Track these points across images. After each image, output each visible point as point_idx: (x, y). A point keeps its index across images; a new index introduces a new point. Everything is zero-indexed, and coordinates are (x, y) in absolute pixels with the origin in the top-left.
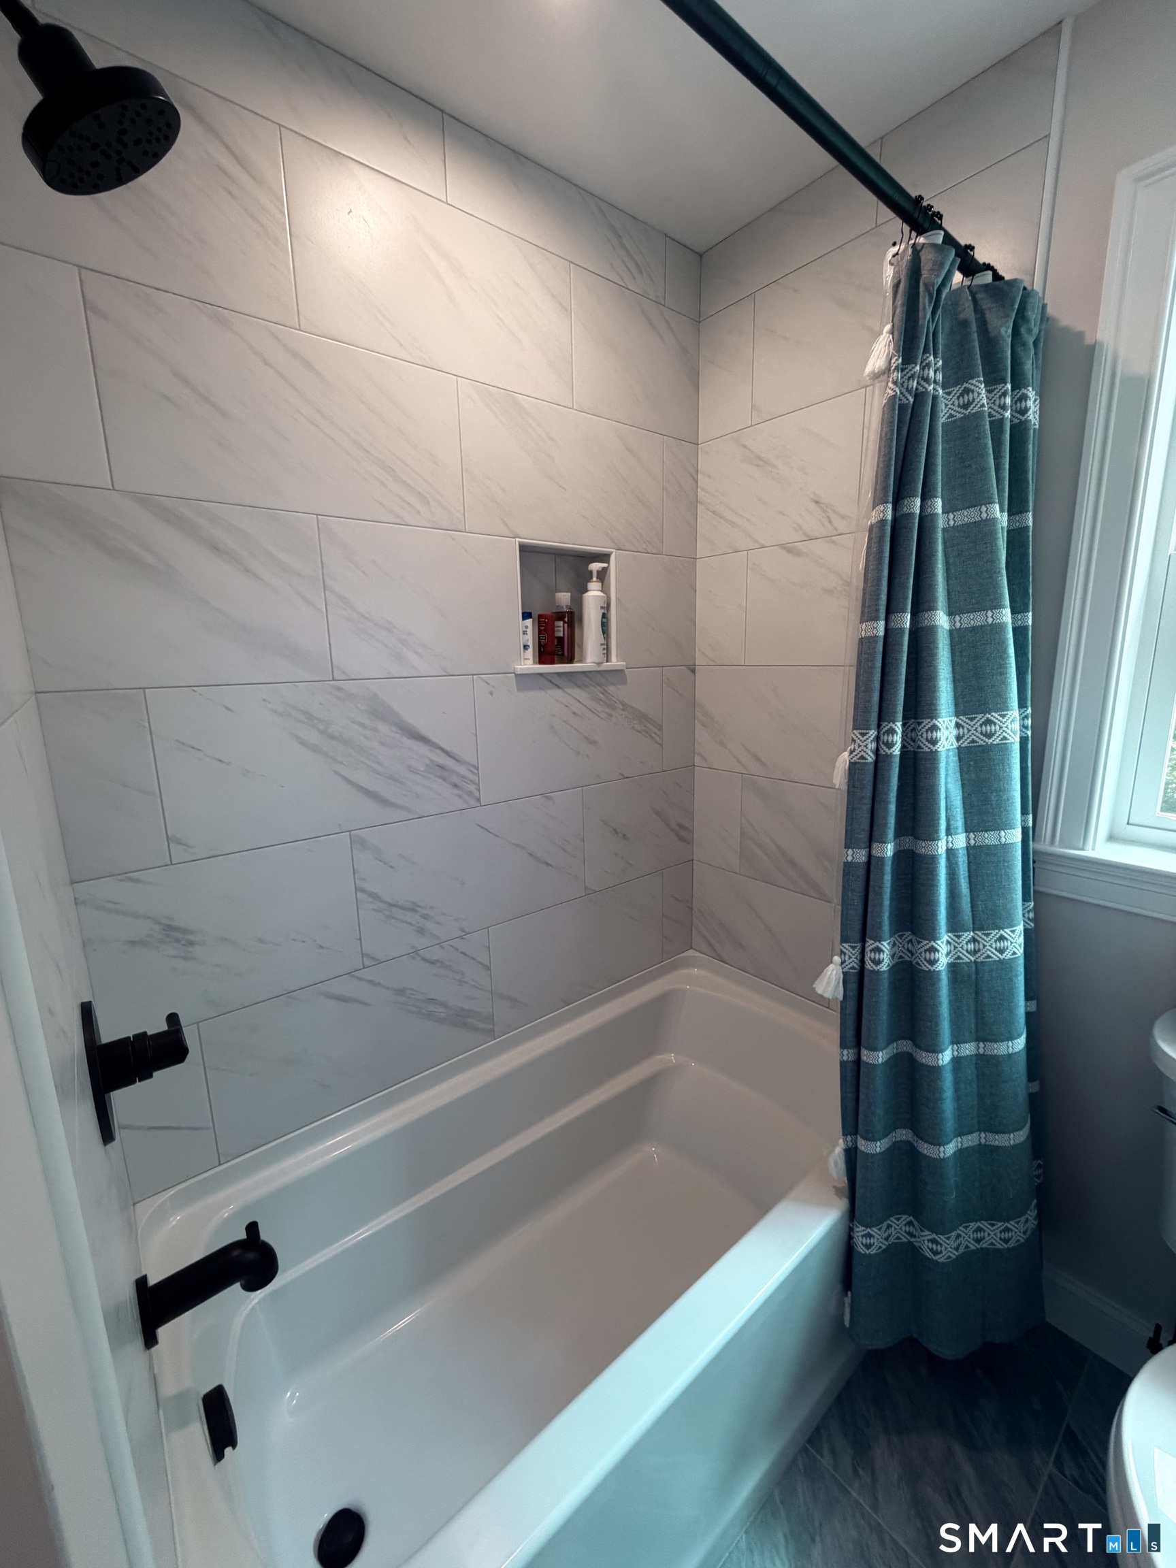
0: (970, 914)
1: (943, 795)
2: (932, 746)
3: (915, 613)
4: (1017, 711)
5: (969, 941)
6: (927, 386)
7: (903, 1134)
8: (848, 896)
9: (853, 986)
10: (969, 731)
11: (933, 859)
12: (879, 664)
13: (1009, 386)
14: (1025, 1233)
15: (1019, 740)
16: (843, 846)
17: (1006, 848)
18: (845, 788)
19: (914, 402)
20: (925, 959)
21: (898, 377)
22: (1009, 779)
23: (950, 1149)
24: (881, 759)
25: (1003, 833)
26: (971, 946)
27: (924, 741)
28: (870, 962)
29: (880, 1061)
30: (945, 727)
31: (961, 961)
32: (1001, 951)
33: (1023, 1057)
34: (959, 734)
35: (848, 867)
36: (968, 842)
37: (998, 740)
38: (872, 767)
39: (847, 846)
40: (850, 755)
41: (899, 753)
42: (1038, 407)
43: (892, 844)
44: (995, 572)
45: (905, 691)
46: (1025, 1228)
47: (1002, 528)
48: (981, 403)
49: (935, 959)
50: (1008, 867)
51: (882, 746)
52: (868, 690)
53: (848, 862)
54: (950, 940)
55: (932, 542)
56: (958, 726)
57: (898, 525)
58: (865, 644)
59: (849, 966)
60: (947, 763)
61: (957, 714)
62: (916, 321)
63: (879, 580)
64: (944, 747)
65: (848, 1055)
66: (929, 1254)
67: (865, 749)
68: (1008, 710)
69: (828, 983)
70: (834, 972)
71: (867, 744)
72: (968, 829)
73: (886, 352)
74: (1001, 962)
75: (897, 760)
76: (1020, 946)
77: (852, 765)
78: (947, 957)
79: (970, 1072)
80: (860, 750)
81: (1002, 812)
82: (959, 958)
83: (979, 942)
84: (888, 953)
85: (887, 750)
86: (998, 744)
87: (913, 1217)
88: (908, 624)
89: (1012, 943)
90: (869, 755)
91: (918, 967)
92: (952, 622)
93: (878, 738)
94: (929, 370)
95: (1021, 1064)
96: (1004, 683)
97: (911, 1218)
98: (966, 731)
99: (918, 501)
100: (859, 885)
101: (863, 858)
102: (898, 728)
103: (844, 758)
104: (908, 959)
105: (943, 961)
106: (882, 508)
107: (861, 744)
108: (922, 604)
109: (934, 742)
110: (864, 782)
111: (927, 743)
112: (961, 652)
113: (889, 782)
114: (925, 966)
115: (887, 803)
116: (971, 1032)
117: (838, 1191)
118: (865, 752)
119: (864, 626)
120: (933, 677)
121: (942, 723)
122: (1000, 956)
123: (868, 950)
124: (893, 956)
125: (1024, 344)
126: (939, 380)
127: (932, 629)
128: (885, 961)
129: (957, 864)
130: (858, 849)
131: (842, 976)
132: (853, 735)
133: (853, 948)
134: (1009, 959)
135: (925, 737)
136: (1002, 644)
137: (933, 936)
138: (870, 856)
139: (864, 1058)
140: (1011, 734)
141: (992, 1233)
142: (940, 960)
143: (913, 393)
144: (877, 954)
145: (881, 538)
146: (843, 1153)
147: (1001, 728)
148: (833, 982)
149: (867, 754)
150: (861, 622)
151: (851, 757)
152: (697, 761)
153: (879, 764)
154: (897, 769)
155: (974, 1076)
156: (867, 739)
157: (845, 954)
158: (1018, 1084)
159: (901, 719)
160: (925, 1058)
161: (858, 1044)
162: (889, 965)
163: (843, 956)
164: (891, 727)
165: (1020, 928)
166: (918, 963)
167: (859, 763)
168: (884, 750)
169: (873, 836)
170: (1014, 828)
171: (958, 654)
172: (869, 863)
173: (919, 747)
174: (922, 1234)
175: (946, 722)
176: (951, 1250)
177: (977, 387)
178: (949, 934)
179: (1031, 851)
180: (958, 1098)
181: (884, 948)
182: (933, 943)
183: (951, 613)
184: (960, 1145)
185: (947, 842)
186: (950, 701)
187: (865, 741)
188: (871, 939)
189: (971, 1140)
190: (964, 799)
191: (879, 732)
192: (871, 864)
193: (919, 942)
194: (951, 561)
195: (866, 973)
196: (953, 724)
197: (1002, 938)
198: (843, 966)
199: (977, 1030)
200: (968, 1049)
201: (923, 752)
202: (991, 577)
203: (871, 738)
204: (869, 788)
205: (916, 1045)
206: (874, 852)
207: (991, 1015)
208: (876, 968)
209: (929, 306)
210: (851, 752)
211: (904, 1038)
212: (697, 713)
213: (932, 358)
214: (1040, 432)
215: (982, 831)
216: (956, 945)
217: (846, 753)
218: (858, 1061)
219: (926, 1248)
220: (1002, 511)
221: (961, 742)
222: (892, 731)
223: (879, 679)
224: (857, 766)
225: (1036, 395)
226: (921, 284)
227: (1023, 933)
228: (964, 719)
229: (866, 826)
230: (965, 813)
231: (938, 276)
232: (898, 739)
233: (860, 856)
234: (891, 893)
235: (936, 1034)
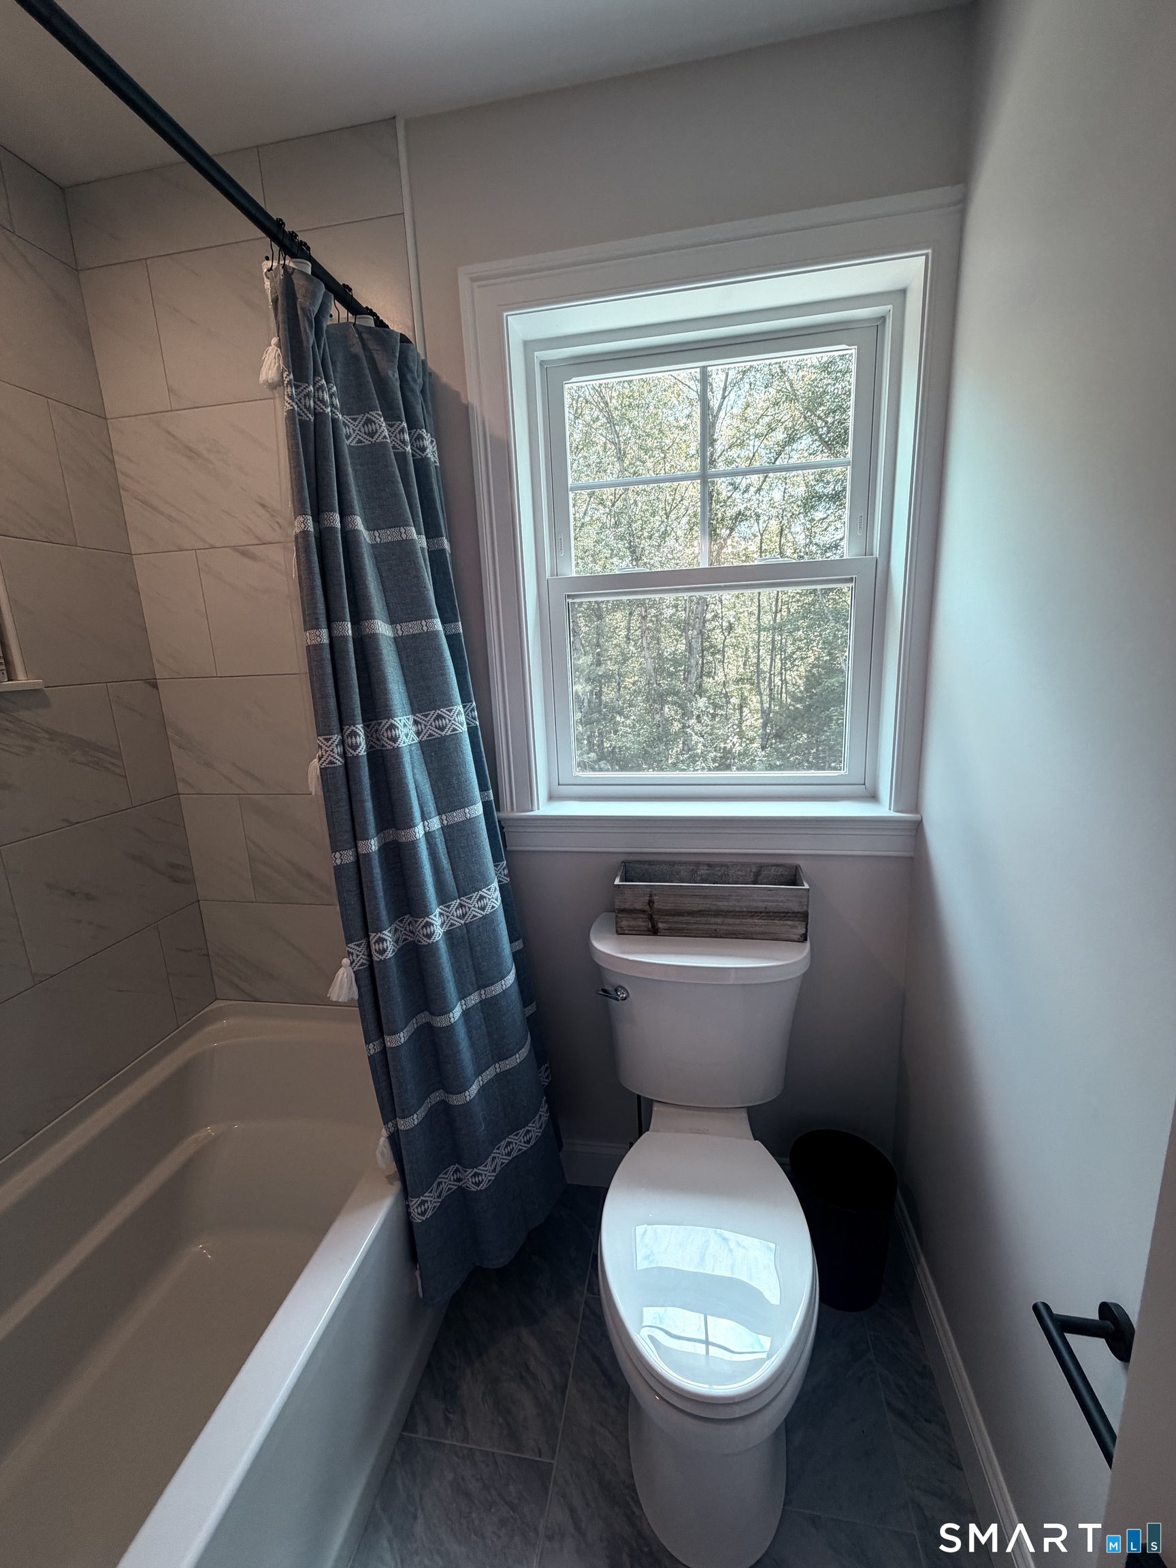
0: (454, 884)
1: (412, 786)
2: (393, 744)
3: (356, 622)
4: (461, 706)
5: (457, 908)
6: (325, 409)
7: (436, 1097)
8: (344, 898)
9: (366, 981)
10: (426, 726)
11: (413, 844)
12: (329, 670)
13: (405, 424)
14: (540, 1128)
15: (466, 730)
16: (330, 851)
17: (471, 821)
18: (321, 793)
19: (315, 420)
20: (423, 935)
21: (292, 392)
22: (464, 763)
23: (474, 1089)
24: (349, 763)
25: (467, 810)
26: (460, 912)
27: (386, 740)
28: (376, 953)
29: (402, 1041)
30: (402, 724)
31: (454, 927)
32: (483, 909)
33: (516, 988)
34: (418, 730)
35: (338, 870)
36: (442, 823)
37: (449, 732)
38: (342, 771)
39: (334, 850)
40: (319, 761)
41: (366, 753)
42: (435, 448)
43: (375, 839)
44: (422, 586)
45: (360, 695)
46: (540, 1123)
47: (422, 549)
48: (383, 435)
49: (431, 932)
50: (476, 837)
51: (348, 748)
52: (324, 696)
53: (337, 866)
54: (442, 911)
55: (359, 556)
56: (416, 723)
57: (323, 536)
58: (313, 651)
59: (359, 964)
60: (412, 757)
61: (413, 712)
62: (300, 342)
63: (312, 588)
64: (404, 743)
65: (374, 1048)
66: (474, 1188)
67: (331, 753)
68: (453, 706)
69: (341, 987)
70: (345, 975)
71: (333, 749)
72: (440, 813)
73: (277, 365)
74: (484, 917)
75: (365, 760)
76: (497, 900)
77: (323, 771)
78: (442, 927)
79: (478, 1017)
80: (327, 755)
81: (463, 792)
82: (452, 925)
83: (465, 906)
84: (391, 940)
85: (353, 752)
86: (450, 735)
87: (459, 1164)
88: (350, 632)
89: (489, 899)
90: (337, 759)
91: (420, 944)
92: (395, 630)
93: (342, 742)
94: (323, 393)
95: (515, 996)
96: (446, 683)
97: (457, 1165)
98: (423, 727)
99: (337, 517)
100: (352, 885)
101: (352, 858)
102: (360, 728)
103: (315, 766)
104: (412, 939)
105: (439, 931)
106: (302, 519)
107: (327, 749)
108: (360, 615)
109: (395, 739)
110: (337, 785)
111: (388, 741)
112: (407, 657)
113: (360, 781)
114: (425, 941)
115: (362, 801)
116: (472, 984)
117: (390, 1179)
118: (332, 756)
119: (308, 634)
120: (383, 681)
121: (399, 722)
122: (482, 912)
123: (372, 943)
124: (397, 942)
125: (412, 390)
126: (336, 404)
127: (374, 637)
128: (389, 948)
129: (436, 844)
130: (345, 850)
131: (353, 975)
132: (318, 742)
133: (359, 945)
134: (490, 913)
135: (386, 736)
136: (438, 650)
137: (426, 913)
138: (357, 854)
139: (388, 1044)
140: (459, 725)
141: (518, 1142)
142: (436, 932)
143: (312, 411)
144: (381, 944)
145: (307, 550)
146: (387, 1140)
147: (450, 721)
148: (345, 985)
149: (335, 758)
150: (306, 631)
151: (320, 763)
152: (181, 788)
153: (349, 766)
154: (367, 769)
155: (482, 1020)
156: (332, 744)
157: (352, 954)
158: (515, 1012)
159: (361, 721)
160: (440, 1022)
161: (381, 1034)
162: (394, 951)
163: (351, 957)
164: (353, 730)
165: (495, 885)
166: (419, 941)
167: (329, 767)
168: (350, 753)
169: (356, 836)
170: (475, 804)
171: (405, 659)
172: (357, 861)
173: (383, 746)
174: (467, 1173)
175: (403, 721)
176: (490, 1174)
177: (378, 419)
178: (441, 907)
179: (497, 820)
180: (472, 1044)
181: (385, 937)
182: (427, 919)
183: (393, 621)
184: (481, 1082)
185: (424, 827)
186: (404, 702)
187: (330, 746)
188: (373, 932)
189: (489, 1074)
190: (433, 786)
191: (342, 736)
192: (360, 862)
193: (416, 922)
194: (384, 575)
195: (375, 965)
196: (411, 722)
197: (482, 898)
198: (353, 966)
199: (477, 980)
200: (473, 999)
201: (387, 750)
202: (419, 591)
203: (336, 743)
204: (344, 790)
205: (433, 1014)
206: (361, 851)
207: (485, 964)
208: (382, 958)
209: (311, 334)
210: (320, 759)
211: (422, 1011)
212: (169, 733)
213: (323, 382)
214: (442, 469)
215: (451, 811)
216: (448, 914)
217: (316, 760)
218: (384, 1050)
219: (470, 1183)
220: (419, 533)
221: (421, 737)
222: (354, 734)
223: (333, 685)
224: (328, 771)
225: (431, 436)
226: (298, 306)
227: (498, 888)
228: (420, 716)
229: (348, 826)
230: (435, 798)
231: (313, 304)
232: (361, 740)
233: (348, 857)
234: (383, 884)
235: (443, 997)
